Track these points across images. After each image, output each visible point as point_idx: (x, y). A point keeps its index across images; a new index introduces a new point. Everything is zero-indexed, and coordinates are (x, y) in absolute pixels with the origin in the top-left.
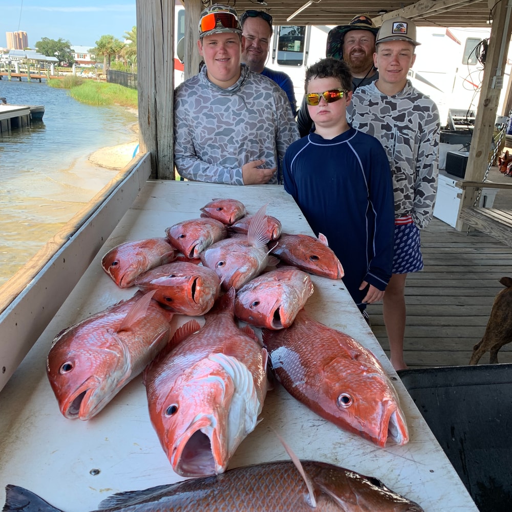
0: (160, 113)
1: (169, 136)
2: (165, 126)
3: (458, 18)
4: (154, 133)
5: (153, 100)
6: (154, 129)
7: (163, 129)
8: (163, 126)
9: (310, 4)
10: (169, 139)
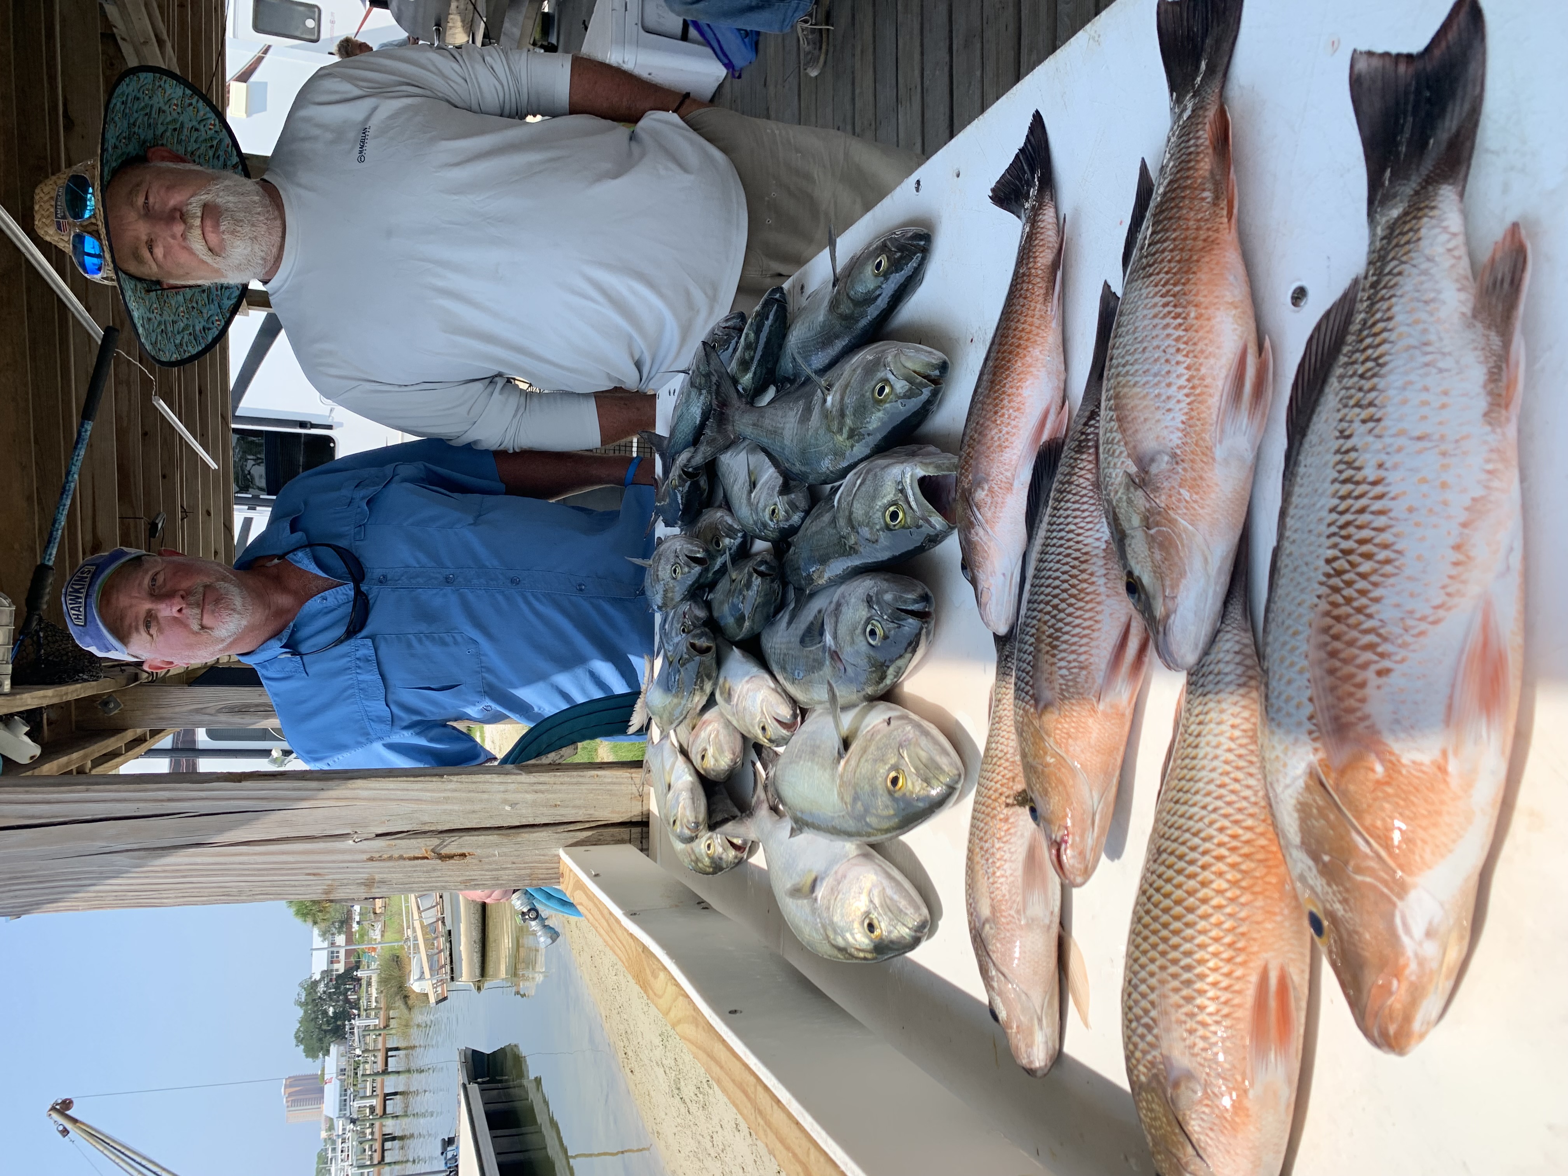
0: (427, 819)
1: (502, 788)
2: (470, 801)
3: (197, 33)
4: (493, 838)
5: (381, 843)
6: (482, 838)
7: (477, 807)
8: (469, 807)
9: (161, 402)
10: (512, 787)
